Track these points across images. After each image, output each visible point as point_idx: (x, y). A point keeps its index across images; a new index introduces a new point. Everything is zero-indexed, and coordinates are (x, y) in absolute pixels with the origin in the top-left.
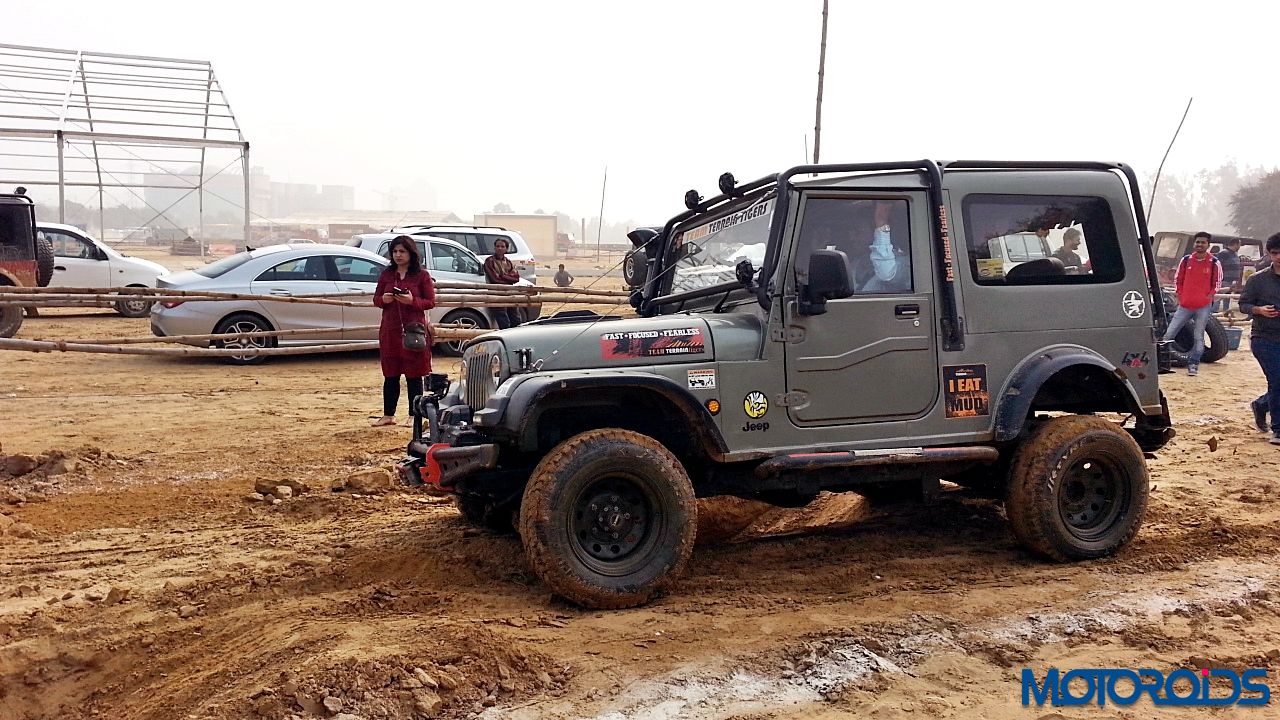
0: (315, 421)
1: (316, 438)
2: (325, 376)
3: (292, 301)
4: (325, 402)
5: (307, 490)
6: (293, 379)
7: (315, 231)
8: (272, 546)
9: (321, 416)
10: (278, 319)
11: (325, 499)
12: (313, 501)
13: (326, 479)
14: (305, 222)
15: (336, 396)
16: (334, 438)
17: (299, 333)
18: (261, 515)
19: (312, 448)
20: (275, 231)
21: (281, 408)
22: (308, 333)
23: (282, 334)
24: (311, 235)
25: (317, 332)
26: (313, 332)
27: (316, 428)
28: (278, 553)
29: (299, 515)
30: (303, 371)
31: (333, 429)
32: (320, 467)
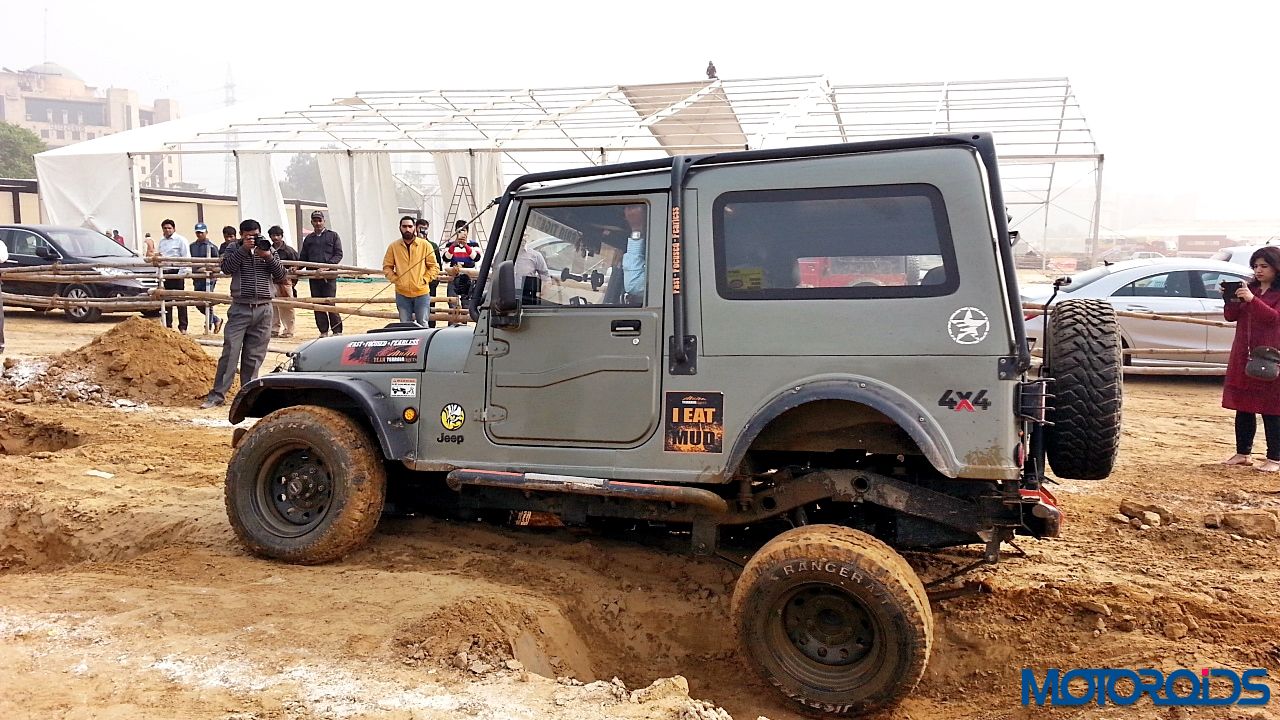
0: (1176, 448)
1: (1179, 467)
2: (1182, 400)
3: (1155, 318)
4: (1185, 428)
5: (1177, 521)
6: (1147, 401)
7: (1163, 243)
8: (1143, 573)
9: (1181, 443)
10: (1134, 338)
11: (1200, 534)
12: (1184, 533)
13: (1196, 513)
14: (1150, 233)
15: (1197, 423)
16: (1200, 469)
17: (1157, 352)
18: (1127, 538)
19: (1174, 476)
20: (1117, 244)
21: (1137, 430)
22: (1170, 353)
23: (1137, 352)
24: (1156, 248)
25: (1179, 353)
26: (1174, 353)
27: (1179, 456)
28: (1152, 581)
29: (1168, 545)
30: (1158, 393)
31: (1198, 458)
32: (1188, 498)
